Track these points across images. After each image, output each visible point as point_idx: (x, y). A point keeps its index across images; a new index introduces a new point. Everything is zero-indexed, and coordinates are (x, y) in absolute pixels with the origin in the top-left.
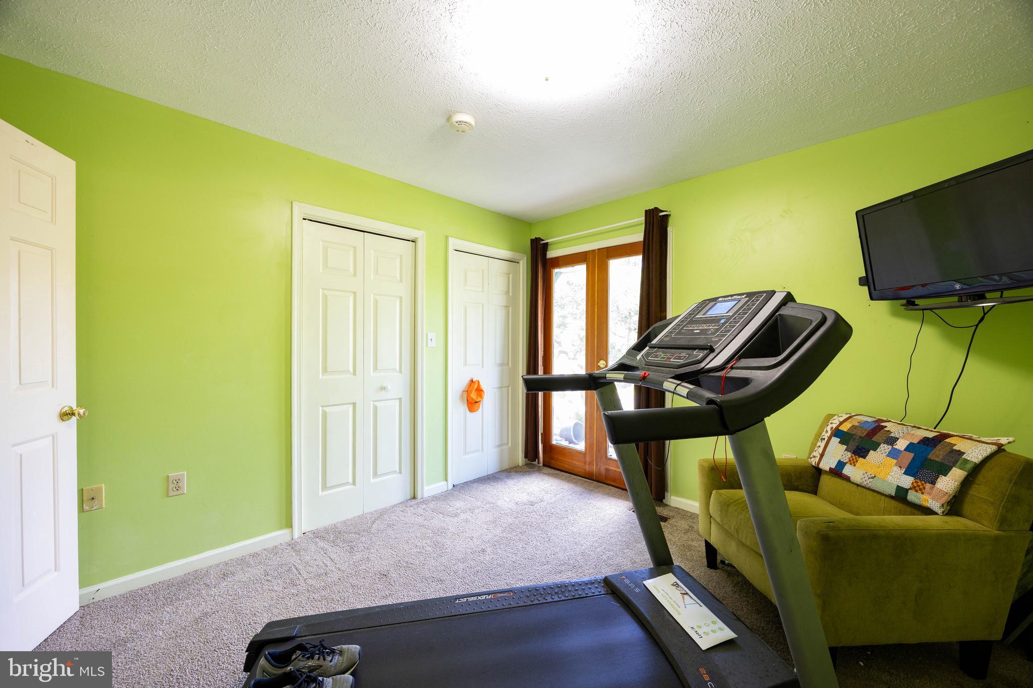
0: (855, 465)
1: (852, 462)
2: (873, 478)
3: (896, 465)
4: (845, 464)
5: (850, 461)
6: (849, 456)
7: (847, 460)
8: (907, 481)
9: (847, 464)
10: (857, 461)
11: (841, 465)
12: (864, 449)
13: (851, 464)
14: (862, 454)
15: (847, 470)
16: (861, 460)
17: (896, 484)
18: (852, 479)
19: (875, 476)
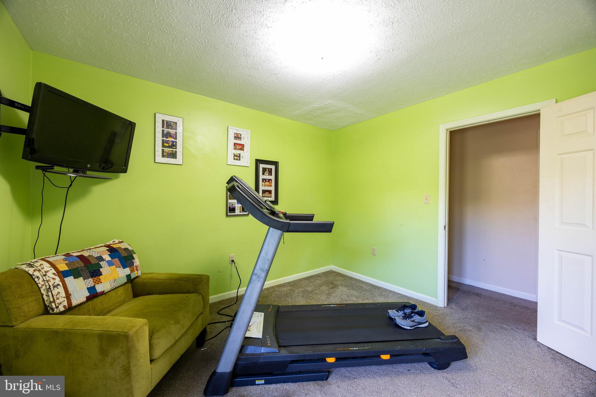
0: (101, 282)
1: (97, 282)
2: (115, 281)
3: (116, 267)
4: (94, 286)
5: (95, 283)
6: (92, 280)
7: (93, 284)
8: (127, 271)
9: (96, 286)
10: (100, 279)
11: (92, 290)
12: (96, 270)
13: (98, 284)
14: (98, 274)
15: (99, 288)
16: (101, 277)
17: (125, 275)
18: (106, 290)
19: (115, 279)
